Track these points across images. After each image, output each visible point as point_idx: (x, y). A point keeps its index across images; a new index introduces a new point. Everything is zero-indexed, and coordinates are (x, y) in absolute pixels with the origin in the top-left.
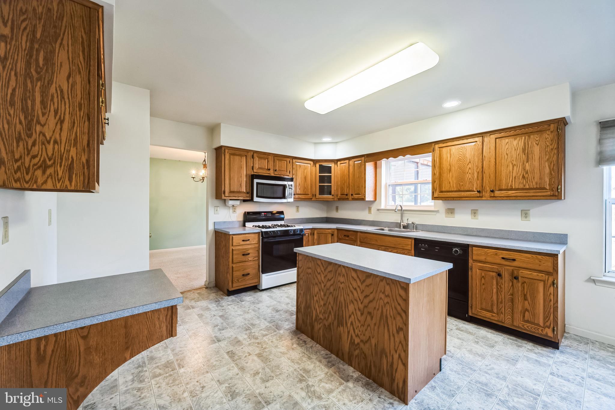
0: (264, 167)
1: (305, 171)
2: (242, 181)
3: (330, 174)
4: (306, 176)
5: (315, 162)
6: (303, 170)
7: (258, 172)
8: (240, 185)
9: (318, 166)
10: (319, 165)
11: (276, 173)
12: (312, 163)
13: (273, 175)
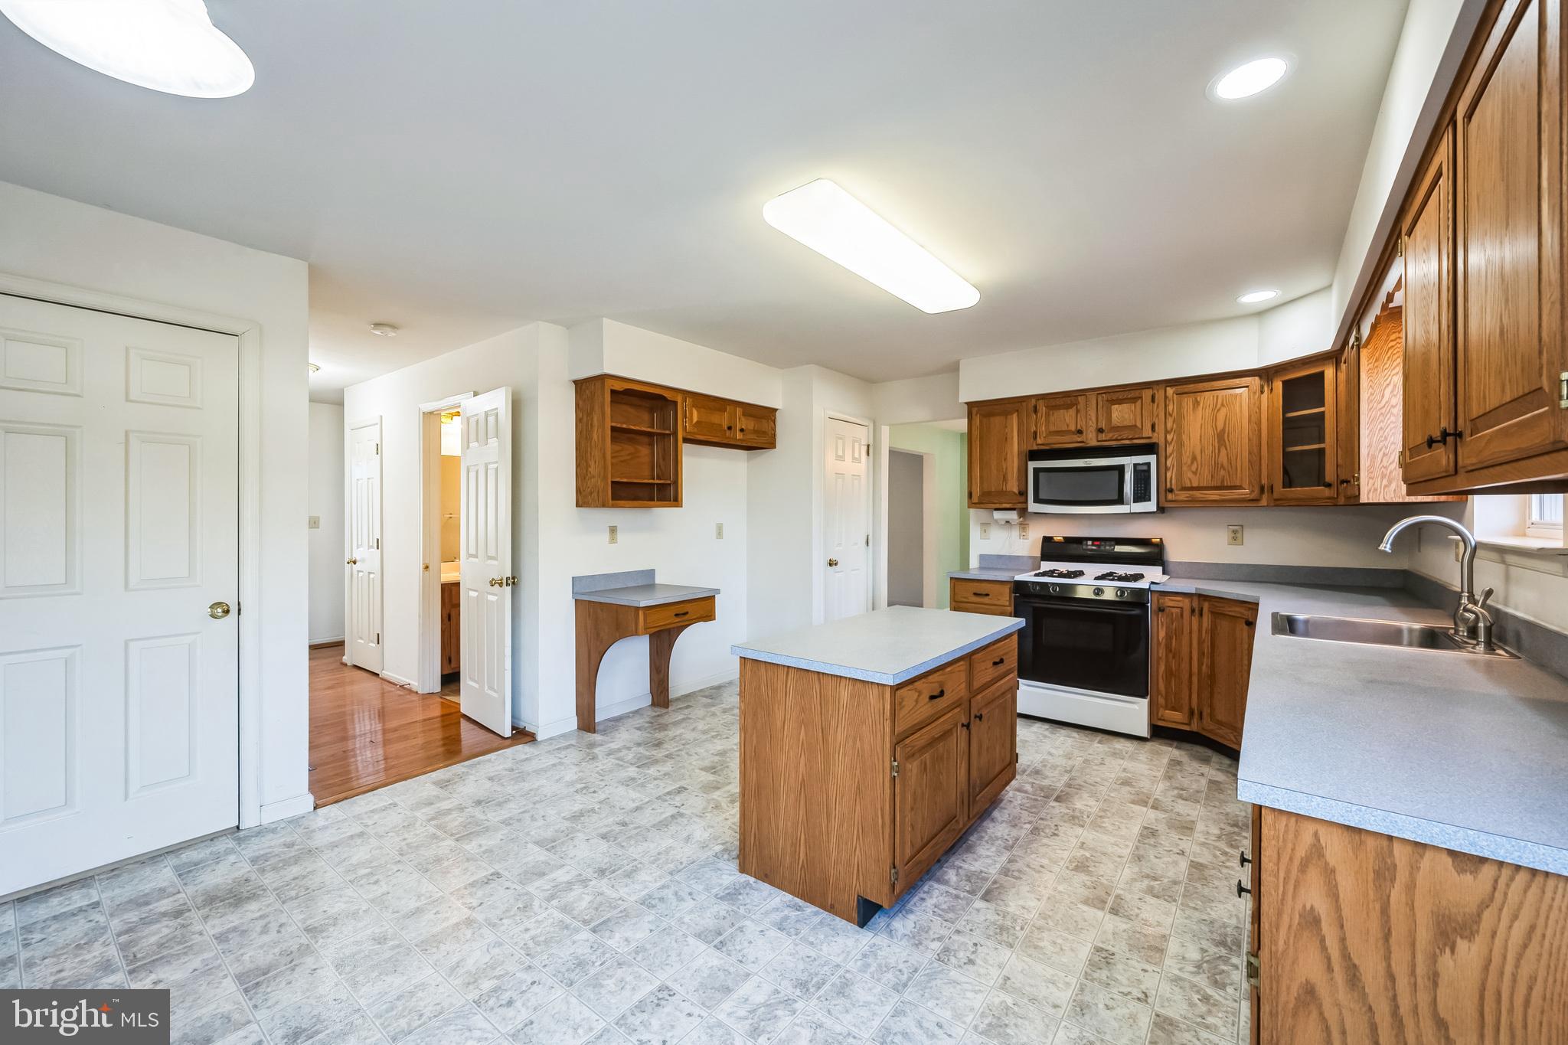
0: (1065, 428)
1: (1221, 416)
2: (1006, 469)
3: (1322, 409)
4: (1223, 430)
5: (1266, 374)
6: (1208, 411)
7: (1050, 441)
8: (1004, 477)
9: (1278, 385)
10: (1284, 382)
11: (1102, 436)
12: (1255, 381)
13: (1093, 443)
